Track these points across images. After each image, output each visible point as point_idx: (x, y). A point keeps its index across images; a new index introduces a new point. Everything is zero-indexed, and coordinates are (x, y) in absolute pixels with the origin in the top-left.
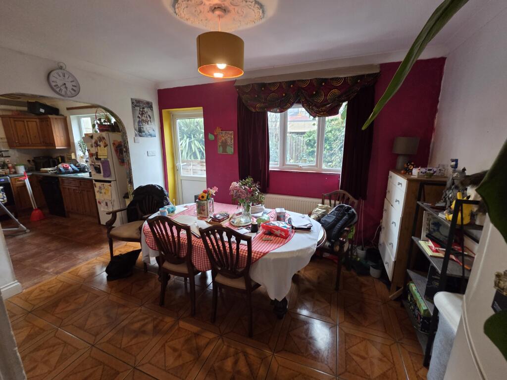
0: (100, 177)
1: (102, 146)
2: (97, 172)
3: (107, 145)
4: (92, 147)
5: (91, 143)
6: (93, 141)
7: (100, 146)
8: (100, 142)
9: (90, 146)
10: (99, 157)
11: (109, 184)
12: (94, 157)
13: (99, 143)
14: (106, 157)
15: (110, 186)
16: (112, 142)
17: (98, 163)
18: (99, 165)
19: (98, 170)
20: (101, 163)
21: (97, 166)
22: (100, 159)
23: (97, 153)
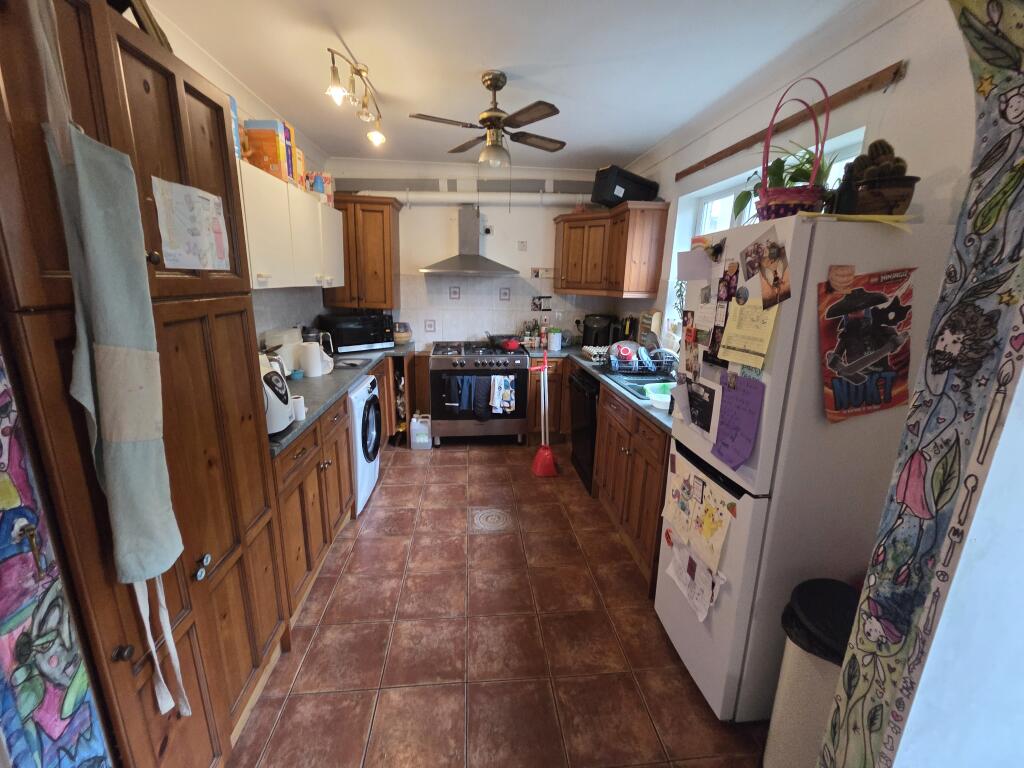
0: (702, 443)
1: (755, 300)
2: (694, 418)
3: (787, 295)
4: (706, 299)
5: (705, 284)
6: (719, 270)
7: (742, 297)
8: (748, 277)
9: (698, 293)
10: (721, 355)
11: (729, 498)
12: (702, 348)
13: (741, 282)
14: (757, 362)
15: (732, 508)
16: (818, 276)
17: (711, 381)
18: (711, 392)
19: (699, 410)
20: (723, 382)
21: (702, 391)
22: (725, 364)
23: (718, 331)
